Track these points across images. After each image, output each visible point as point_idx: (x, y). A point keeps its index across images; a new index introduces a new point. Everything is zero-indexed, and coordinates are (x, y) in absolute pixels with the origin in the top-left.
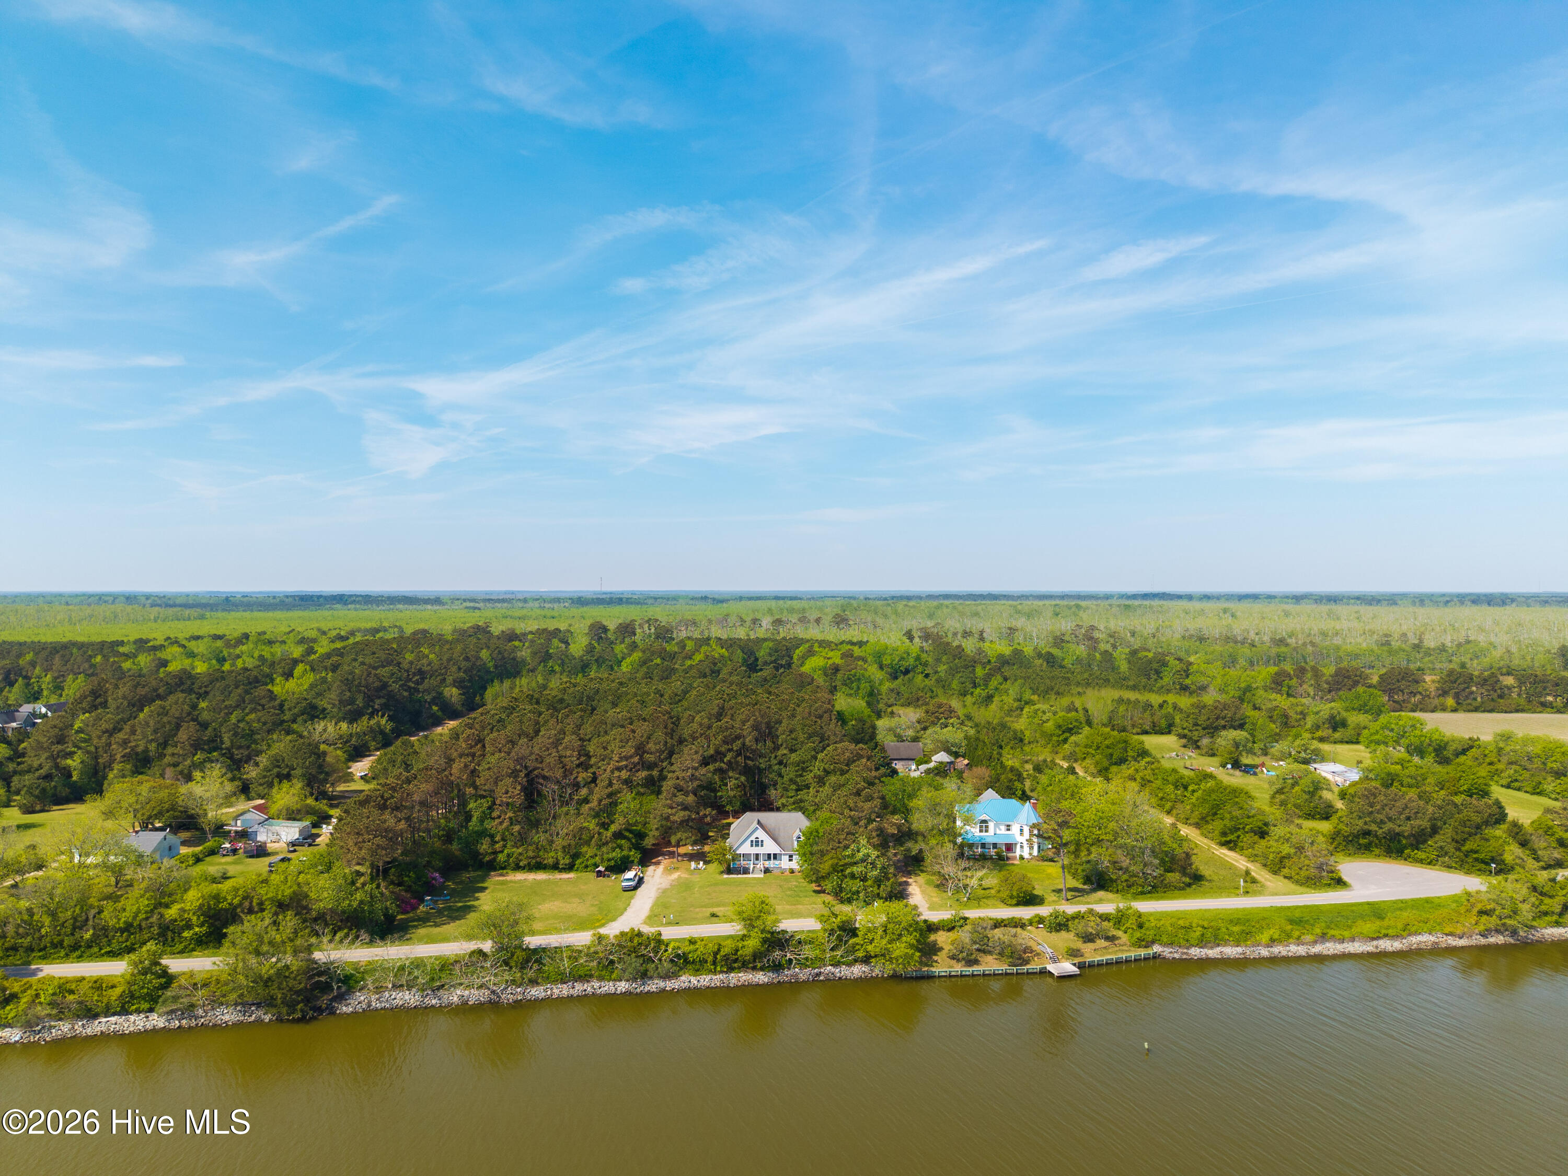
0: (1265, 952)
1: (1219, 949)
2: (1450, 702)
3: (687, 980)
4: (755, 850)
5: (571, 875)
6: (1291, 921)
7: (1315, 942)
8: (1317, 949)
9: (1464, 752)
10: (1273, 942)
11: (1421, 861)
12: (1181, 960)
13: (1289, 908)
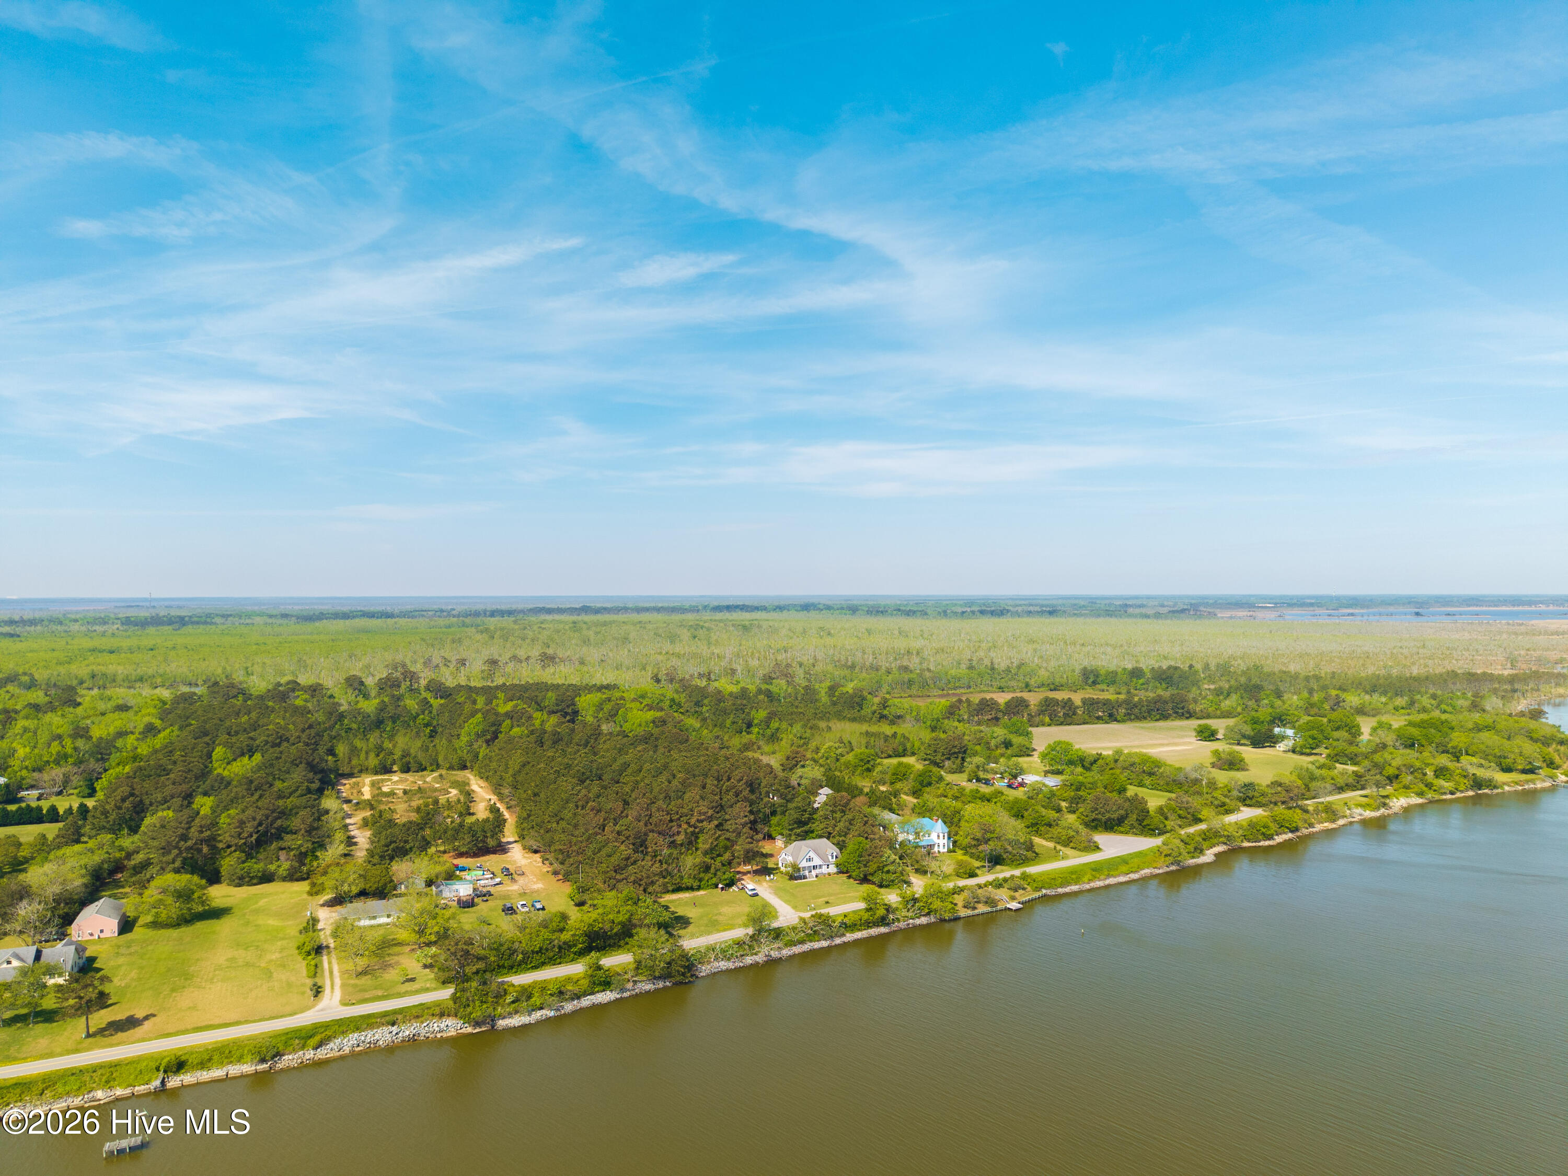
0: (1088, 886)
1: (1069, 888)
2: (1047, 719)
3: (850, 937)
4: (811, 864)
5: (702, 892)
6: (1094, 870)
7: (1106, 879)
8: (1107, 882)
9: (1095, 761)
10: (1090, 881)
11: (1122, 832)
12: (1056, 895)
13: (1087, 863)
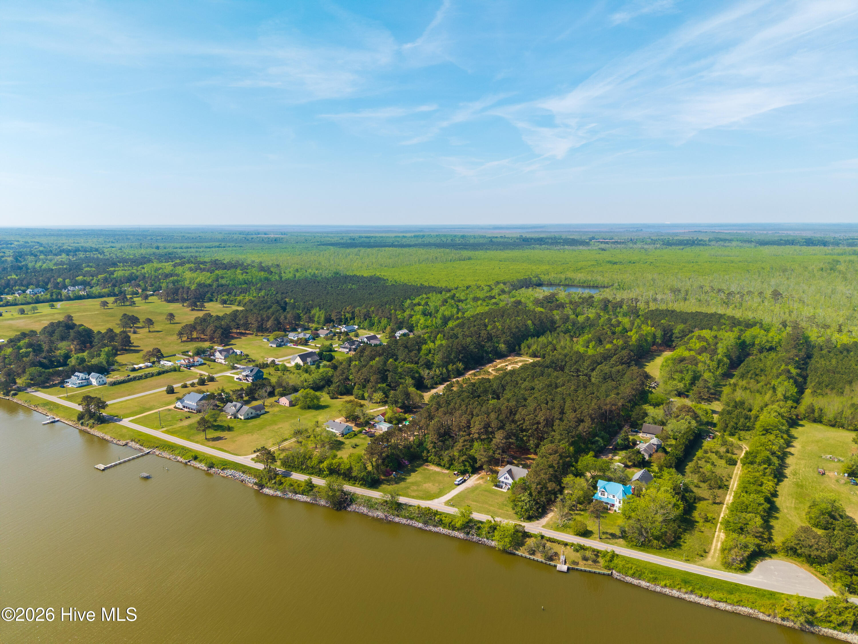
0: (658, 589)
1: (640, 581)
4: (505, 481)
7: (686, 593)
10: (665, 586)
11: (819, 572)
12: (620, 580)
